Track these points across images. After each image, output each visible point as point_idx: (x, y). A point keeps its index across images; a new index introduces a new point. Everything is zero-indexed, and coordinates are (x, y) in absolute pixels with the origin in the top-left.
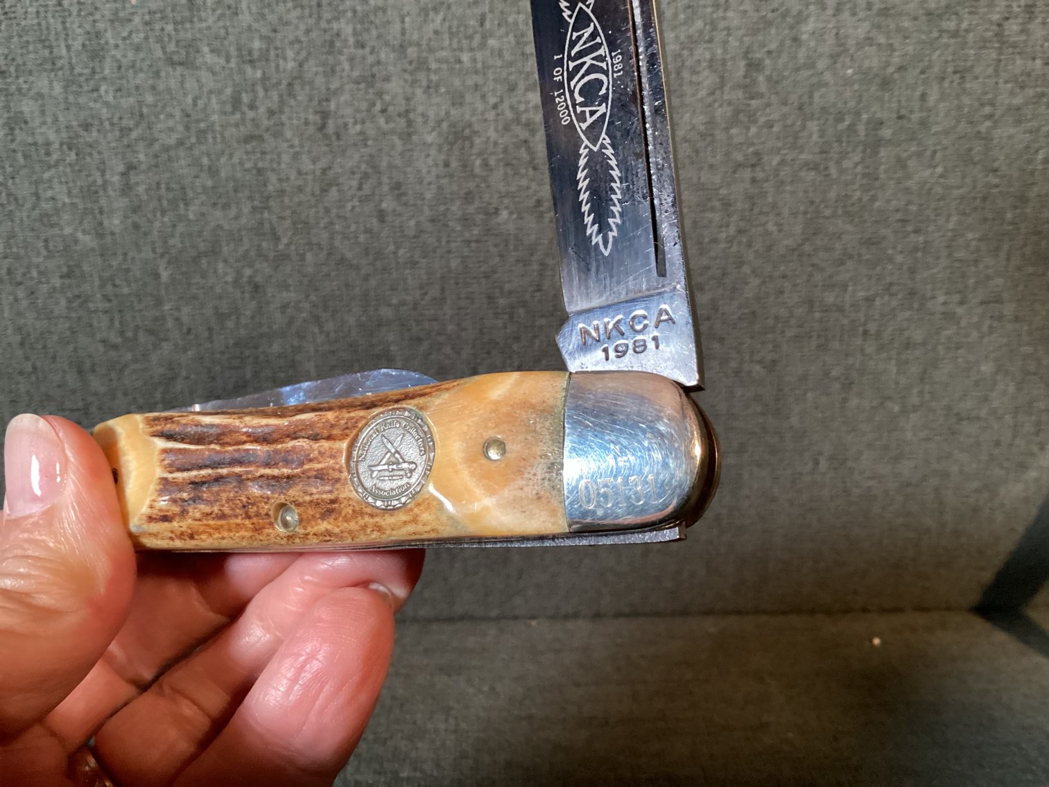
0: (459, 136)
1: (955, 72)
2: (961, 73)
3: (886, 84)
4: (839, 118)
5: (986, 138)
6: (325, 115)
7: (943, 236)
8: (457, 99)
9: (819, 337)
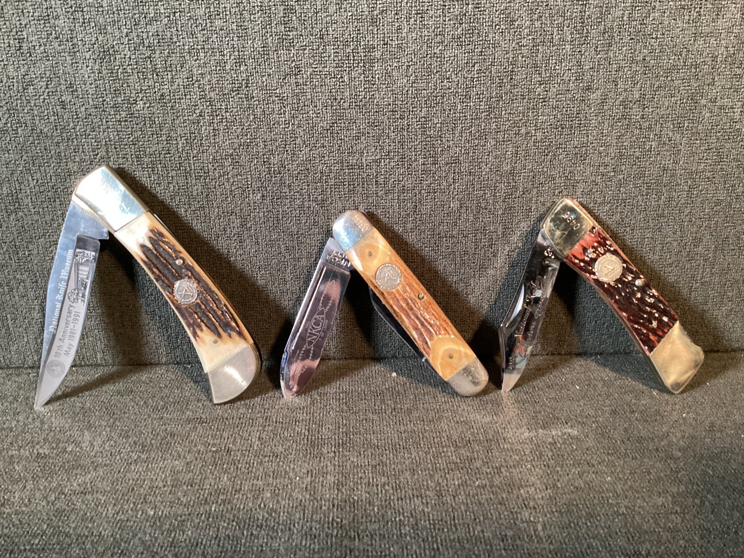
0: (106, 54)
1: (417, 14)
2: (421, 14)
3: (374, 21)
4: (346, 44)
5: (441, 56)
6: (21, 40)
7: (419, 121)
8: (102, 30)
9: (349, 185)
